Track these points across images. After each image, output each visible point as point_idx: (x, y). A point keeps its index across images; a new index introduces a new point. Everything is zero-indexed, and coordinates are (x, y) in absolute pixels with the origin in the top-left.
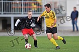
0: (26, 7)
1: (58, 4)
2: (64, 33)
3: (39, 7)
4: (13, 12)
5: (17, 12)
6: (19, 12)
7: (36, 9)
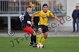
0: (24, 6)
1: (57, 3)
2: (64, 34)
3: (38, 6)
4: (10, 12)
5: (14, 12)
6: (16, 12)
7: (34, 8)
